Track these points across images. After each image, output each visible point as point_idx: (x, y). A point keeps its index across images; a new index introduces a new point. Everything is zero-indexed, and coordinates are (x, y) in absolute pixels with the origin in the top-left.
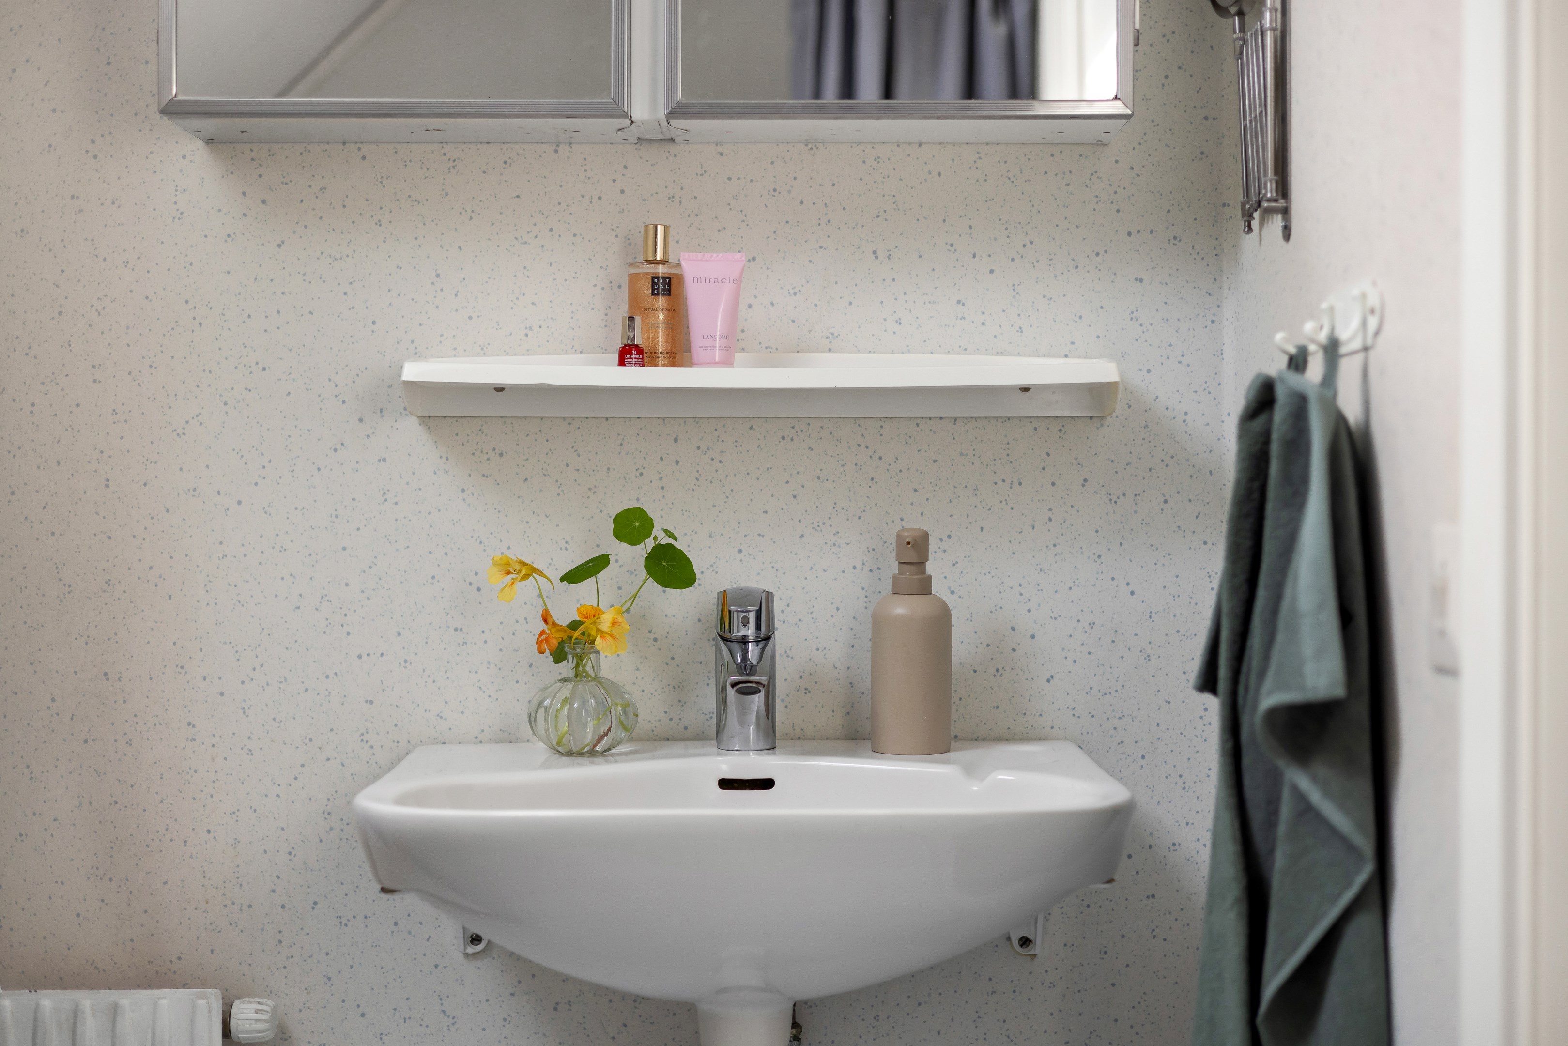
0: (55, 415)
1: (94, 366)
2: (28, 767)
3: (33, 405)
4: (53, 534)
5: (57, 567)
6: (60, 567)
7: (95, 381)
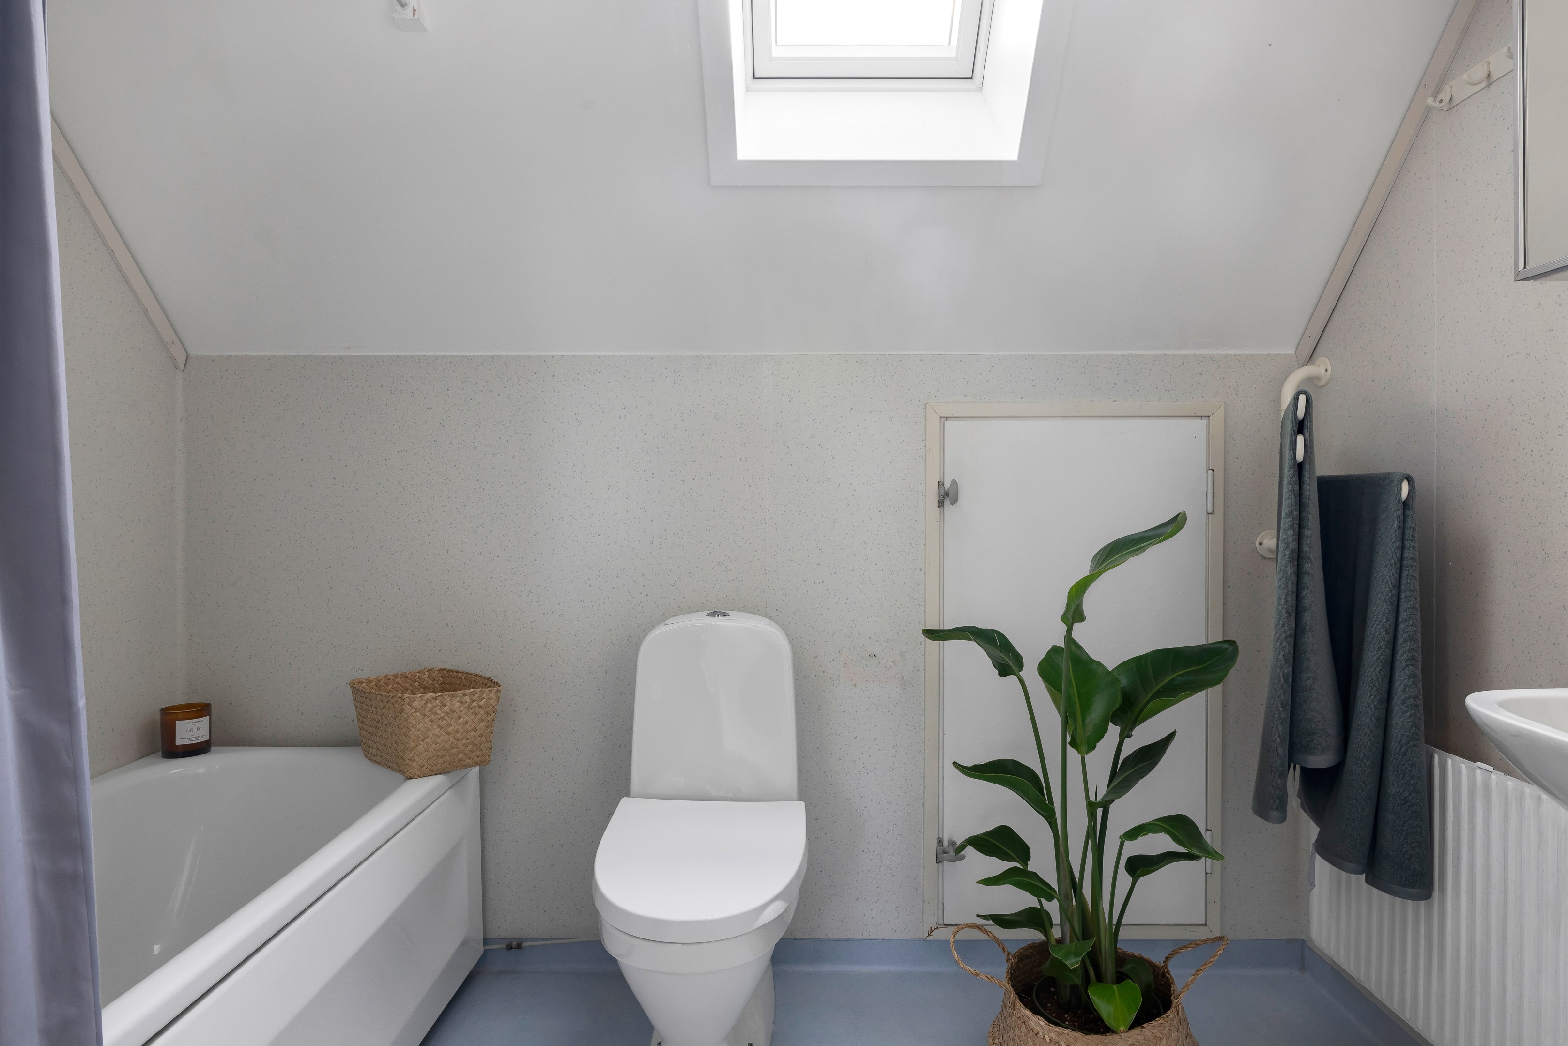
0: (1542, 456)
1: (1559, 427)
2: (1529, 653)
3: (1532, 451)
4: (1540, 523)
5: (1542, 543)
6: (1543, 542)
7: (1560, 435)
